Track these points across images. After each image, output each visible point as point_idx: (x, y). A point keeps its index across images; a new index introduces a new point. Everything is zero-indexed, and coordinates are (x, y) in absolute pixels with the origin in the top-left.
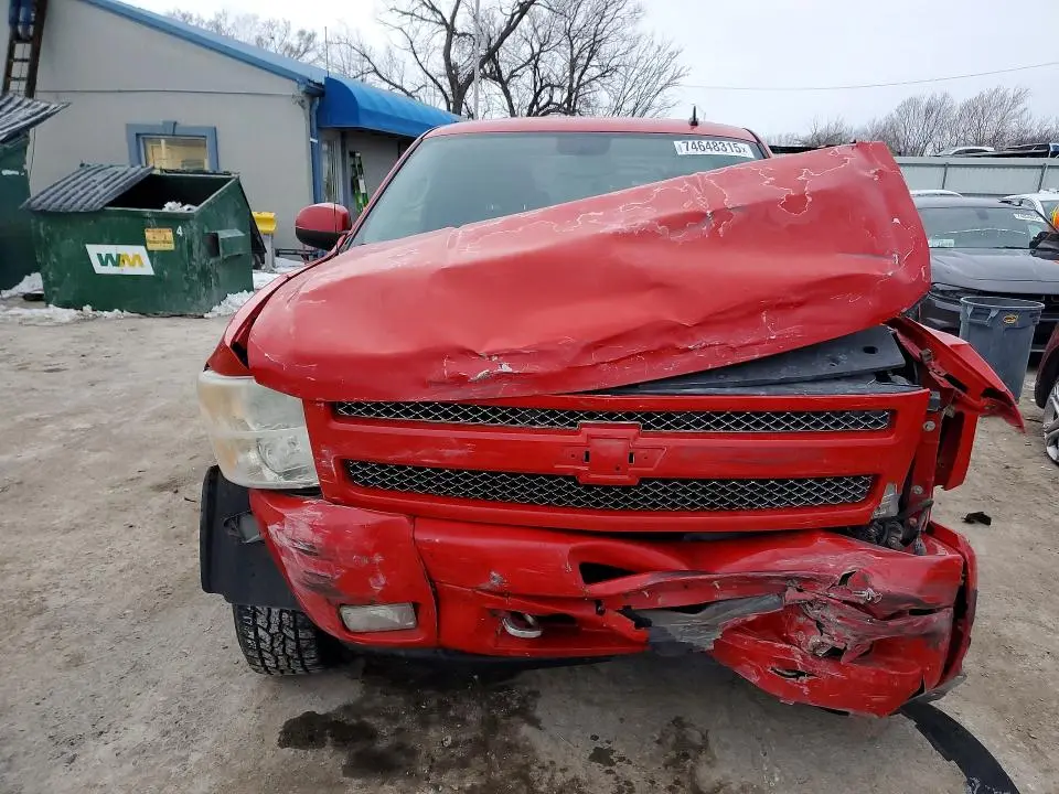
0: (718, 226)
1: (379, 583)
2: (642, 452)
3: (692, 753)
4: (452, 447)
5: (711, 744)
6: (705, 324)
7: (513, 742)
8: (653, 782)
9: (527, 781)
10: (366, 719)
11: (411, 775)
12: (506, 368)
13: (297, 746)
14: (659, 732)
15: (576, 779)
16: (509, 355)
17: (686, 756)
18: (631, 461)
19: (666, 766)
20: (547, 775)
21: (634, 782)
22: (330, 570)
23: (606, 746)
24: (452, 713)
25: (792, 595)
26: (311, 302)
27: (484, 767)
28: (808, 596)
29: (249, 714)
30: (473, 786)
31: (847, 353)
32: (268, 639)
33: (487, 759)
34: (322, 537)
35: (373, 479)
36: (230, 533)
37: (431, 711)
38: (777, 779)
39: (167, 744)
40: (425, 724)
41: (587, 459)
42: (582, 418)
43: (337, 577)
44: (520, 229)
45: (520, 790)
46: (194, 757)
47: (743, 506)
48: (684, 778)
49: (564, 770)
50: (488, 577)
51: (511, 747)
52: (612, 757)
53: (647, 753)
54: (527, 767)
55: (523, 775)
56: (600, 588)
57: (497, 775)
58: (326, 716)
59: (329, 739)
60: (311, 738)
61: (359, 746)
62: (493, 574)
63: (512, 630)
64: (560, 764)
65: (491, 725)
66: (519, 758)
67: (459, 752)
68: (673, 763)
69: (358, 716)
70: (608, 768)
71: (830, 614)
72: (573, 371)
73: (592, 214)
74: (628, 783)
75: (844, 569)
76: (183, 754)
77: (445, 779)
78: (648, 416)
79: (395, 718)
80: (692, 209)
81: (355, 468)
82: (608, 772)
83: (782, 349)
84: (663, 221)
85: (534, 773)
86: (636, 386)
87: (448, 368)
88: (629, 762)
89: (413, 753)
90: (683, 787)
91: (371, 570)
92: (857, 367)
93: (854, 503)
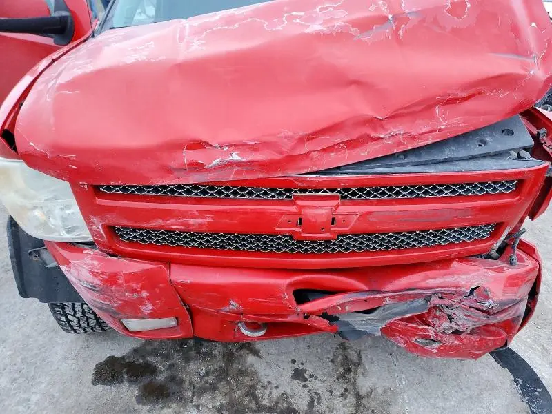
0: (398, 29)
1: (148, 308)
2: (340, 217)
3: (353, 368)
4: (194, 217)
5: (363, 361)
6: (394, 117)
7: (243, 369)
8: (331, 391)
9: (255, 397)
10: (149, 359)
11: (181, 399)
12: (235, 157)
13: (105, 383)
14: (331, 354)
15: (284, 394)
16: (238, 146)
17: (349, 370)
18: (333, 223)
19: (338, 379)
20: (267, 392)
21: (321, 393)
22: (110, 301)
23: (301, 367)
24: (204, 350)
25: (435, 300)
26: (67, 92)
27: (226, 389)
28: (446, 301)
29: (70, 362)
30: (222, 404)
31: (491, 136)
32: (76, 320)
33: (229, 383)
34: (101, 280)
35: (135, 237)
36: (34, 259)
37: (190, 349)
38: (404, 383)
39: (14, 389)
40: (187, 359)
41: (300, 223)
42: (296, 192)
43: (115, 305)
44: (237, 26)
45: (251, 405)
46: (34, 398)
47: (409, 247)
48: (350, 387)
49: (277, 387)
50: (228, 304)
51: (243, 373)
52: (305, 375)
53: (326, 370)
54: (253, 387)
55: (251, 393)
56: (308, 307)
57: (236, 395)
58: (122, 358)
59: (125, 376)
60: (114, 376)
61: (146, 380)
62: (231, 302)
63: (245, 332)
64: (274, 383)
65: (229, 357)
66: (247, 380)
67: (210, 379)
68: (342, 376)
69: (143, 357)
70: (303, 383)
71: (459, 312)
72: (291, 159)
73: (294, 13)
74: (317, 394)
75: (471, 285)
76: (26, 396)
77: (203, 400)
78: (346, 190)
79: (167, 357)
80: (377, 14)
81: (119, 230)
82: (305, 386)
83: (449, 135)
84: (355, 24)
85: (259, 392)
86: (339, 168)
87: (188, 156)
88: (316, 378)
89: (181, 382)
90: (350, 393)
91: (141, 301)
92: (499, 148)
93: (482, 240)
